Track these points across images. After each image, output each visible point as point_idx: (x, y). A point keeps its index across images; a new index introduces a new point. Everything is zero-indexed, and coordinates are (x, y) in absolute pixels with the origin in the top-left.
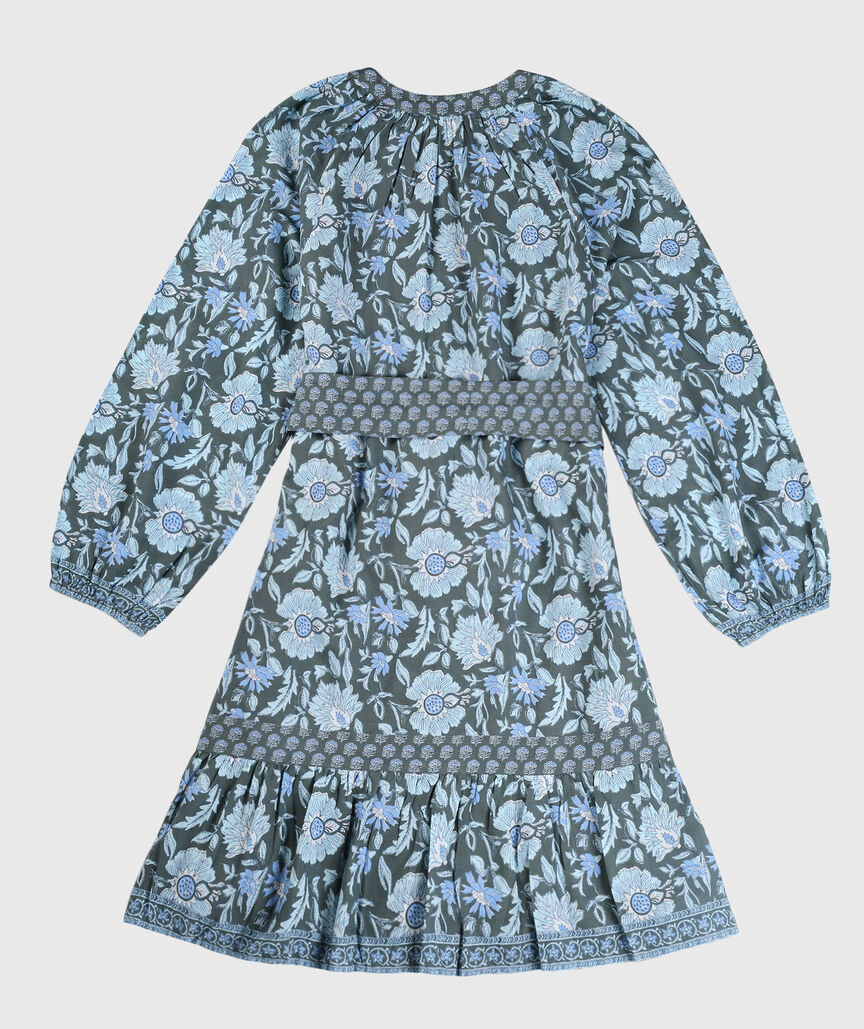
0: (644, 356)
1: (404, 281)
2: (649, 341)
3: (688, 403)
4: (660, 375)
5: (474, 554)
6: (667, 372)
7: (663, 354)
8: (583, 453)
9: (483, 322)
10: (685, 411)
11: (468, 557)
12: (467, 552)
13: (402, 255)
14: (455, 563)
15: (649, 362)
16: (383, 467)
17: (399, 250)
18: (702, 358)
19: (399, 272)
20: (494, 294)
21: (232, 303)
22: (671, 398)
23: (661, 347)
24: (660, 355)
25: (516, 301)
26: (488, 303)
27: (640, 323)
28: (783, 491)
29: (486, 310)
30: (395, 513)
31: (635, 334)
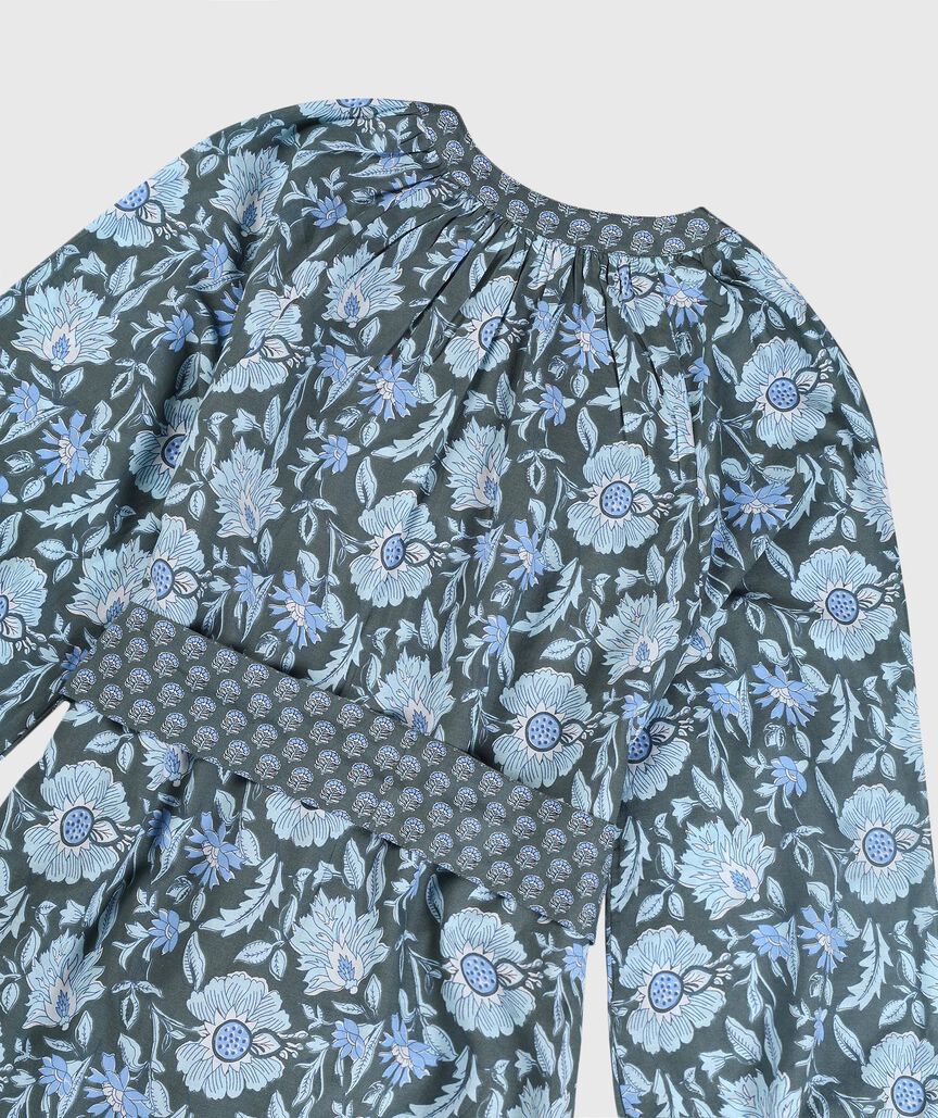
0: (731, 784)
1: (371, 497)
2: (750, 761)
3: (775, 890)
4: (745, 826)
5: (306, 1049)
6: (760, 824)
7: (766, 790)
8: (556, 944)
9: (478, 630)
10: (765, 903)
11: (293, 1050)
12: (295, 1041)
13: (385, 452)
14: (267, 1051)
15: (734, 797)
16: (207, 820)
17: (385, 440)
18: (830, 820)
19: (367, 479)
20: (516, 584)
21: (54, 426)
22: (749, 873)
23: (767, 777)
24: (759, 791)
25: (548, 607)
26: (500, 598)
27: (745, 720)
28: (888, 1091)
29: (492, 609)
30: (195, 917)
31: (728, 737)
